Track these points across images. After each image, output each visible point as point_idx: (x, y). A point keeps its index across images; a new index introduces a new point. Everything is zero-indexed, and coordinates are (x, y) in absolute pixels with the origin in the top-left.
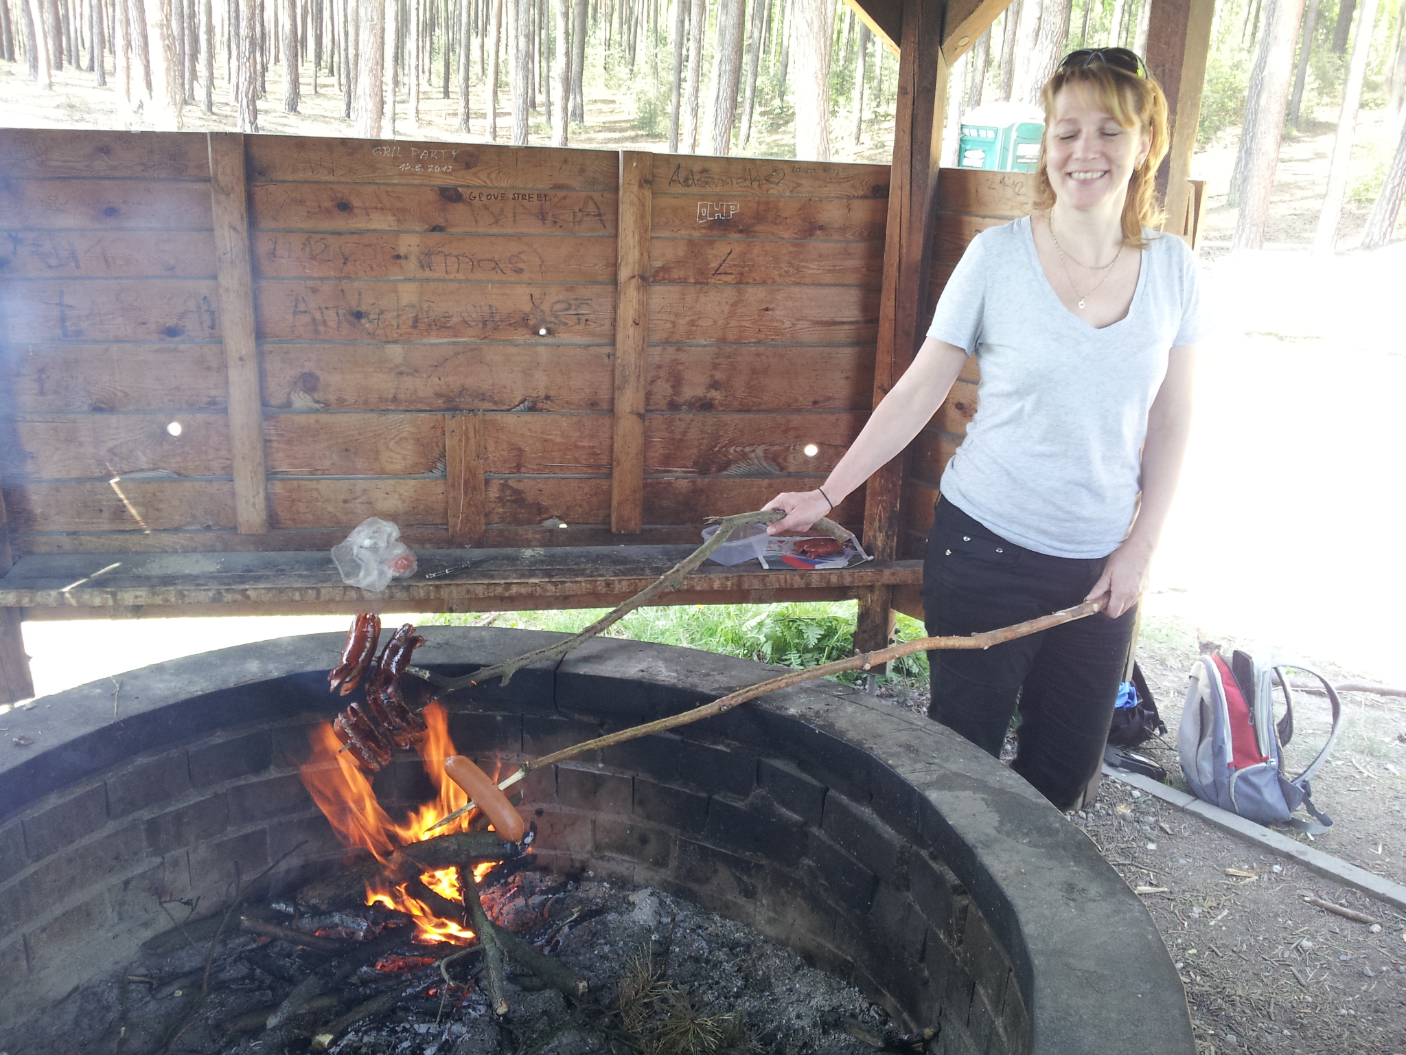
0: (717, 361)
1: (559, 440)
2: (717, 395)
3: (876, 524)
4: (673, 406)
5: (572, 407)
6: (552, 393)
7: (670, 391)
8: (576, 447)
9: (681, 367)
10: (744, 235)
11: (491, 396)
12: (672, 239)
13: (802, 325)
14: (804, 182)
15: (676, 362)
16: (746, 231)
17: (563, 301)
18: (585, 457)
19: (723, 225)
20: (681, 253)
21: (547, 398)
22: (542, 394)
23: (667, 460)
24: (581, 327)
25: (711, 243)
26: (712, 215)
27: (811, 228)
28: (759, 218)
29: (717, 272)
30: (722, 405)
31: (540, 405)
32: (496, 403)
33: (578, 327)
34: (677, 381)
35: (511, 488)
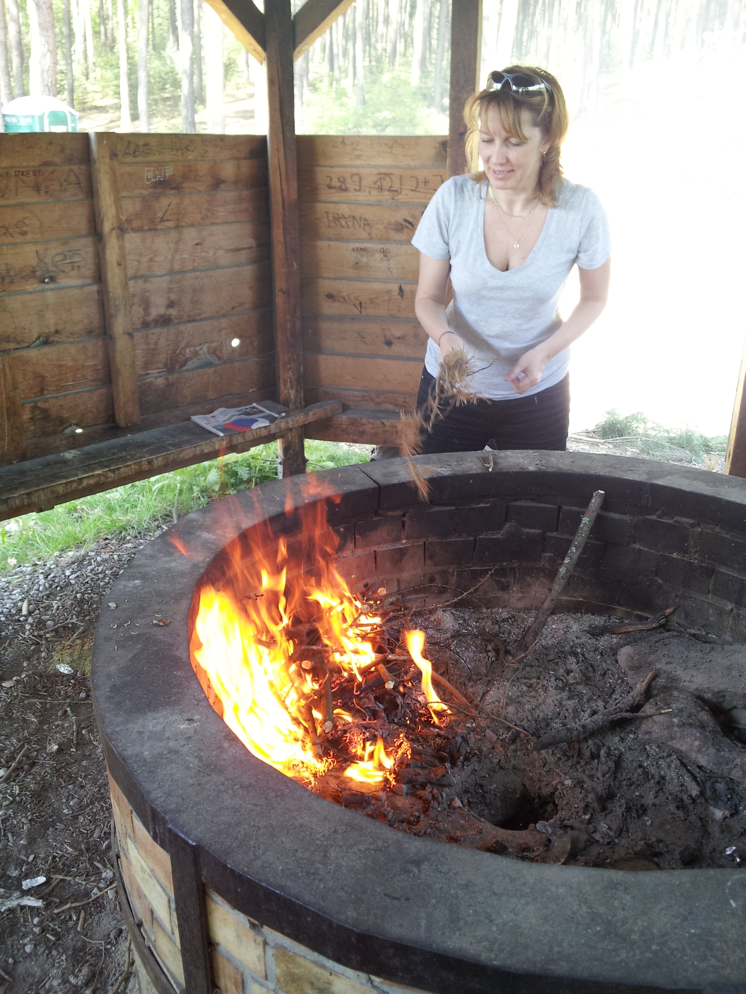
0: (170, 286)
1: (70, 364)
2: (173, 312)
3: (289, 385)
4: (146, 325)
5: (75, 336)
6: (60, 328)
7: (142, 313)
8: (84, 367)
9: (148, 294)
10: (176, 191)
11: (14, 338)
12: (131, 198)
13: (220, 253)
14: (209, 149)
15: (145, 291)
16: (178, 188)
17: (60, 254)
18: (91, 373)
19: (163, 185)
20: (138, 208)
21: (57, 332)
22: (53, 330)
23: (147, 365)
24: (75, 273)
25: (157, 198)
26: (155, 177)
27: (217, 183)
28: (185, 177)
29: (162, 220)
30: (177, 319)
31: (51, 339)
32: (18, 343)
33: (72, 273)
34: (146, 305)
35: (39, 408)
